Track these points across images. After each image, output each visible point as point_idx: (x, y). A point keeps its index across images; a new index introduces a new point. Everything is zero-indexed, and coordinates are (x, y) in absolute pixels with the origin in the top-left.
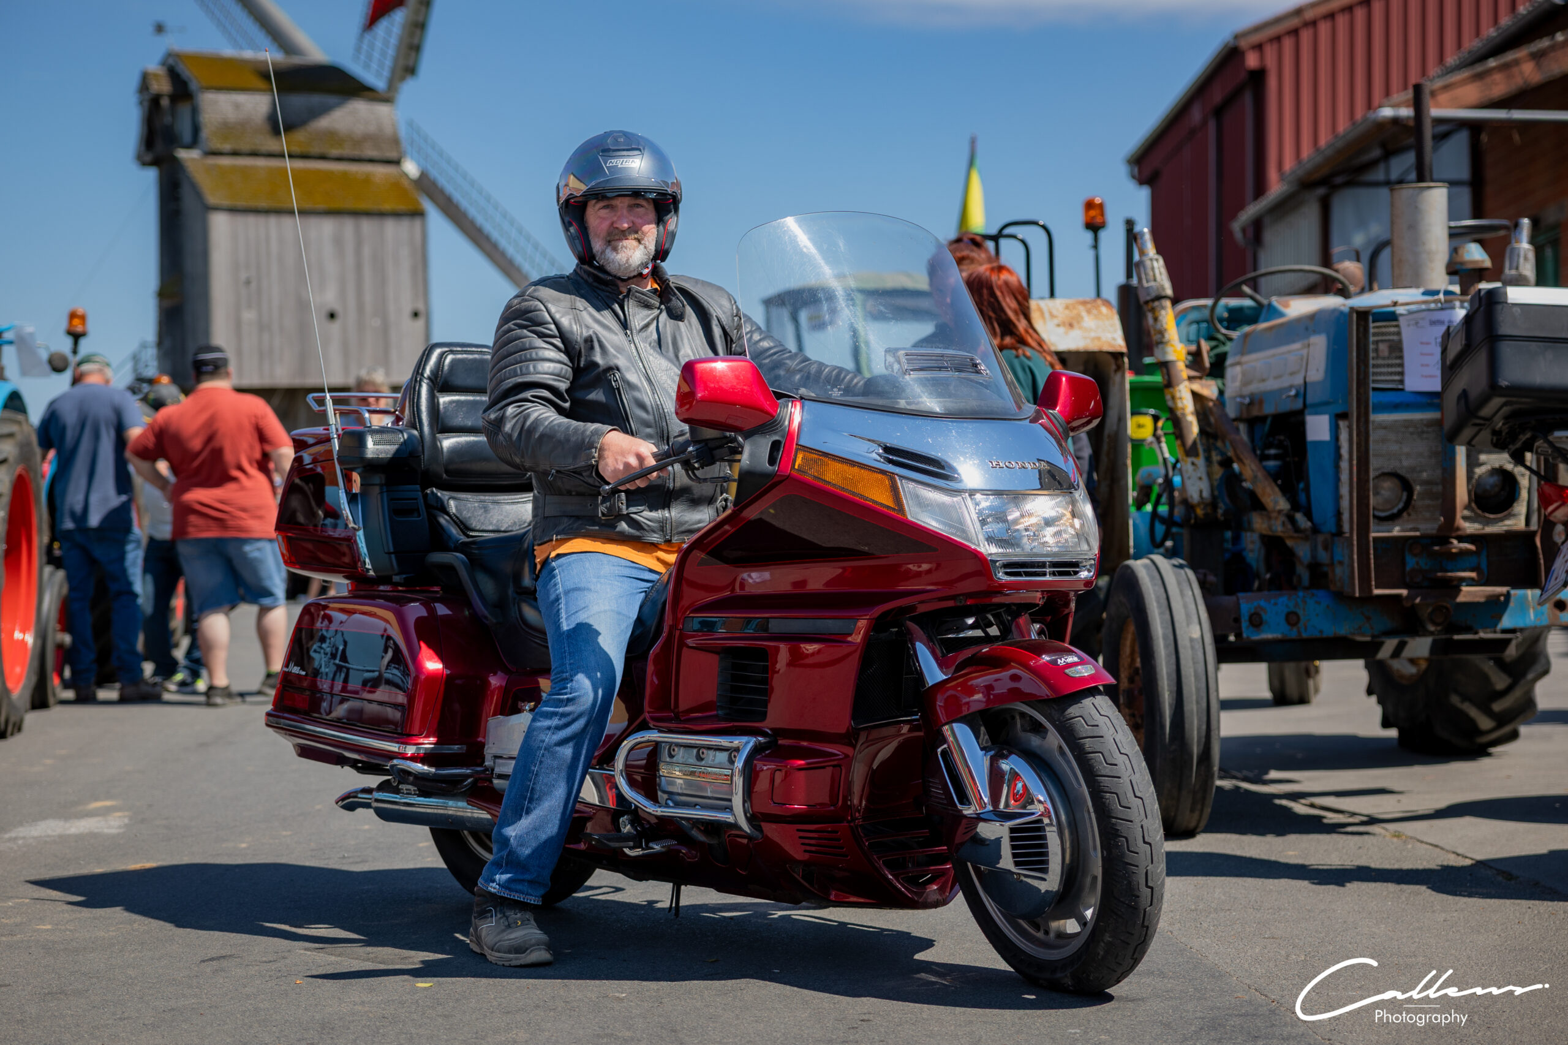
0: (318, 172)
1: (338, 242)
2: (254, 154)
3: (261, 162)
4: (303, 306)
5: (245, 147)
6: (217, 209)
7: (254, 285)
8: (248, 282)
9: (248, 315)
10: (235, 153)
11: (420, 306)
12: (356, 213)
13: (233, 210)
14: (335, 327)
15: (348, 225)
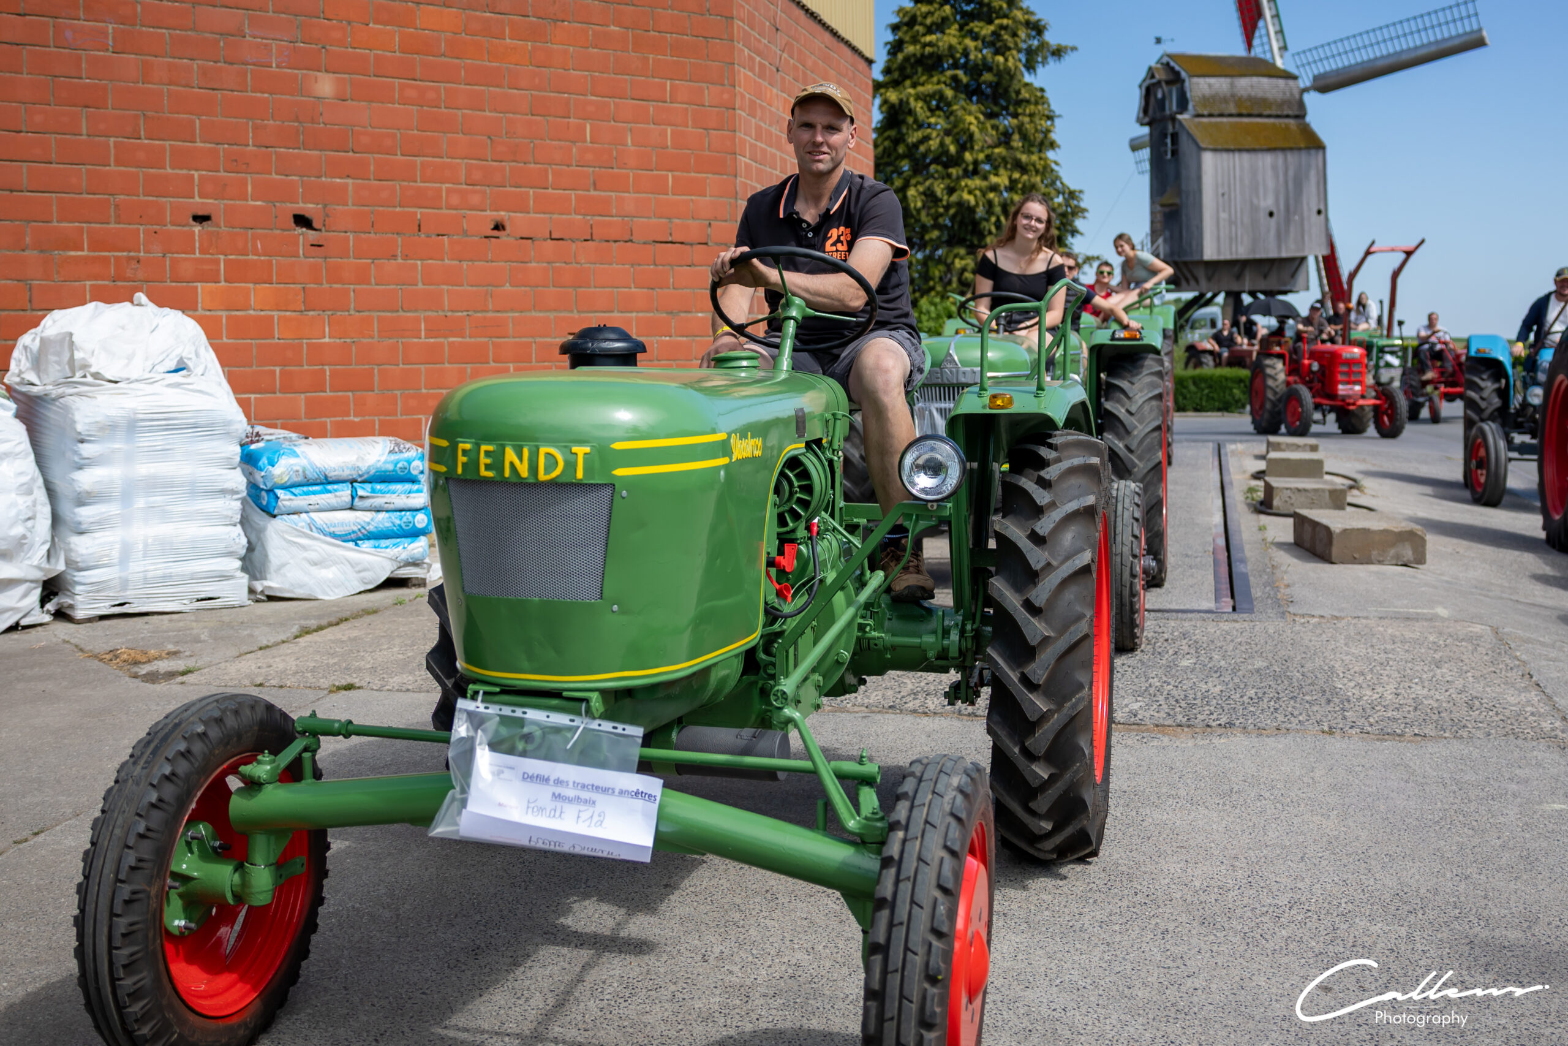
0: (1258, 124)
1: (1274, 168)
2: (1221, 115)
3: (1225, 120)
4: (1254, 209)
5: (1216, 112)
6: (1206, 149)
7: (1226, 197)
8: (1223, 195)
9: (1224, 215)
10: (1211, 115)
11: (1322, 208)
12: (1283, 149)
13: (1215, 150)
14: (1273, 221)
15: (1280, 157)
